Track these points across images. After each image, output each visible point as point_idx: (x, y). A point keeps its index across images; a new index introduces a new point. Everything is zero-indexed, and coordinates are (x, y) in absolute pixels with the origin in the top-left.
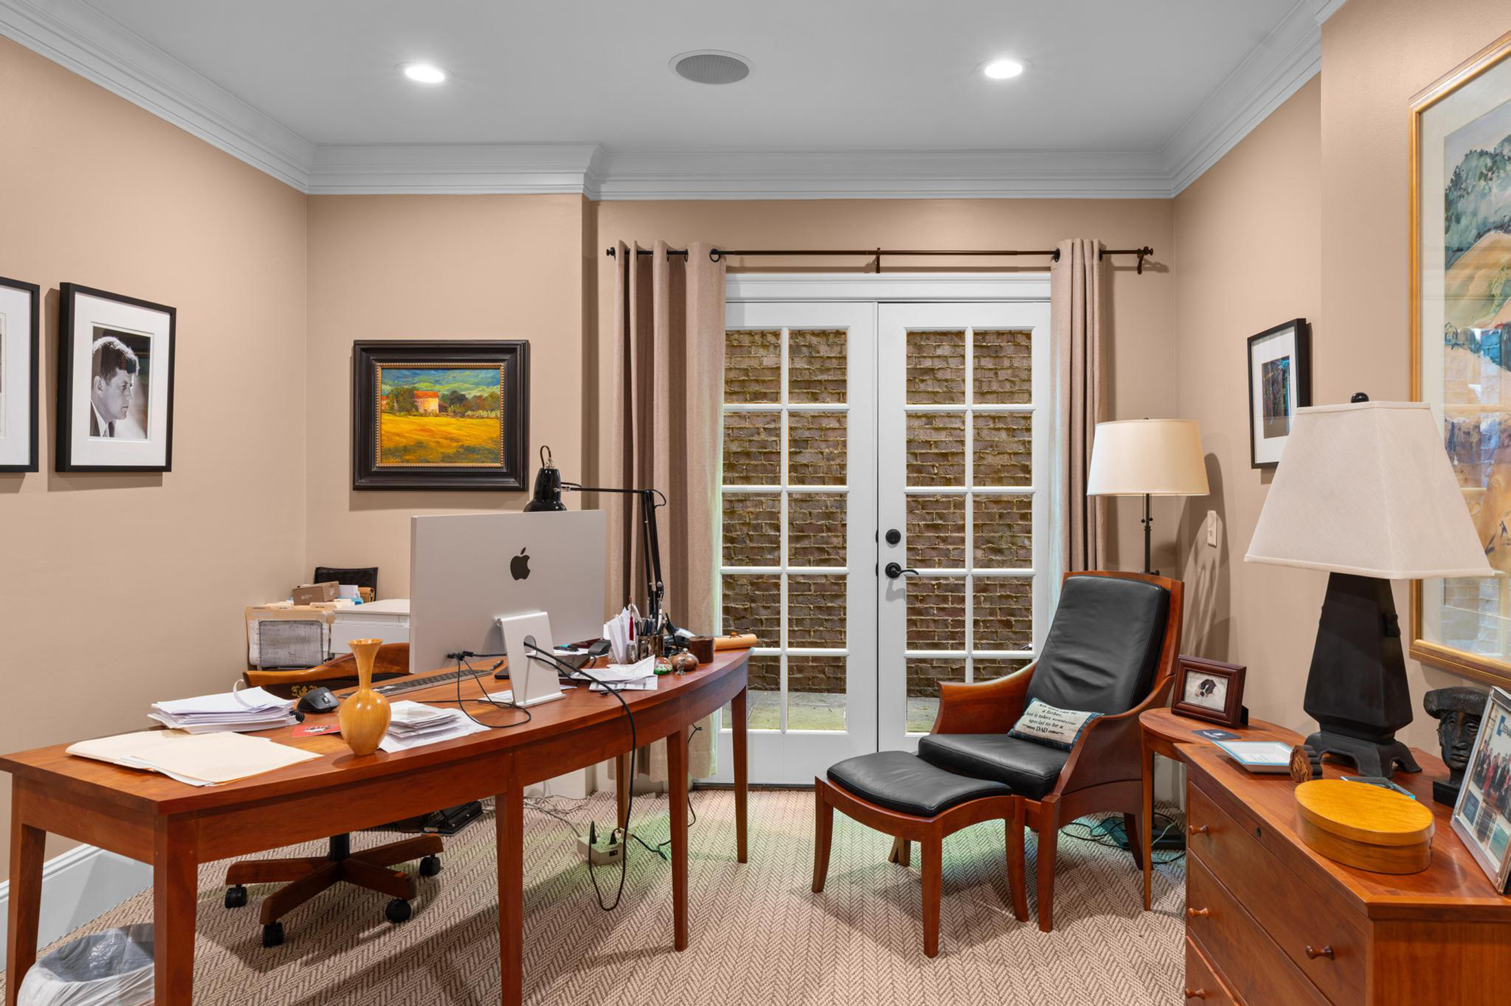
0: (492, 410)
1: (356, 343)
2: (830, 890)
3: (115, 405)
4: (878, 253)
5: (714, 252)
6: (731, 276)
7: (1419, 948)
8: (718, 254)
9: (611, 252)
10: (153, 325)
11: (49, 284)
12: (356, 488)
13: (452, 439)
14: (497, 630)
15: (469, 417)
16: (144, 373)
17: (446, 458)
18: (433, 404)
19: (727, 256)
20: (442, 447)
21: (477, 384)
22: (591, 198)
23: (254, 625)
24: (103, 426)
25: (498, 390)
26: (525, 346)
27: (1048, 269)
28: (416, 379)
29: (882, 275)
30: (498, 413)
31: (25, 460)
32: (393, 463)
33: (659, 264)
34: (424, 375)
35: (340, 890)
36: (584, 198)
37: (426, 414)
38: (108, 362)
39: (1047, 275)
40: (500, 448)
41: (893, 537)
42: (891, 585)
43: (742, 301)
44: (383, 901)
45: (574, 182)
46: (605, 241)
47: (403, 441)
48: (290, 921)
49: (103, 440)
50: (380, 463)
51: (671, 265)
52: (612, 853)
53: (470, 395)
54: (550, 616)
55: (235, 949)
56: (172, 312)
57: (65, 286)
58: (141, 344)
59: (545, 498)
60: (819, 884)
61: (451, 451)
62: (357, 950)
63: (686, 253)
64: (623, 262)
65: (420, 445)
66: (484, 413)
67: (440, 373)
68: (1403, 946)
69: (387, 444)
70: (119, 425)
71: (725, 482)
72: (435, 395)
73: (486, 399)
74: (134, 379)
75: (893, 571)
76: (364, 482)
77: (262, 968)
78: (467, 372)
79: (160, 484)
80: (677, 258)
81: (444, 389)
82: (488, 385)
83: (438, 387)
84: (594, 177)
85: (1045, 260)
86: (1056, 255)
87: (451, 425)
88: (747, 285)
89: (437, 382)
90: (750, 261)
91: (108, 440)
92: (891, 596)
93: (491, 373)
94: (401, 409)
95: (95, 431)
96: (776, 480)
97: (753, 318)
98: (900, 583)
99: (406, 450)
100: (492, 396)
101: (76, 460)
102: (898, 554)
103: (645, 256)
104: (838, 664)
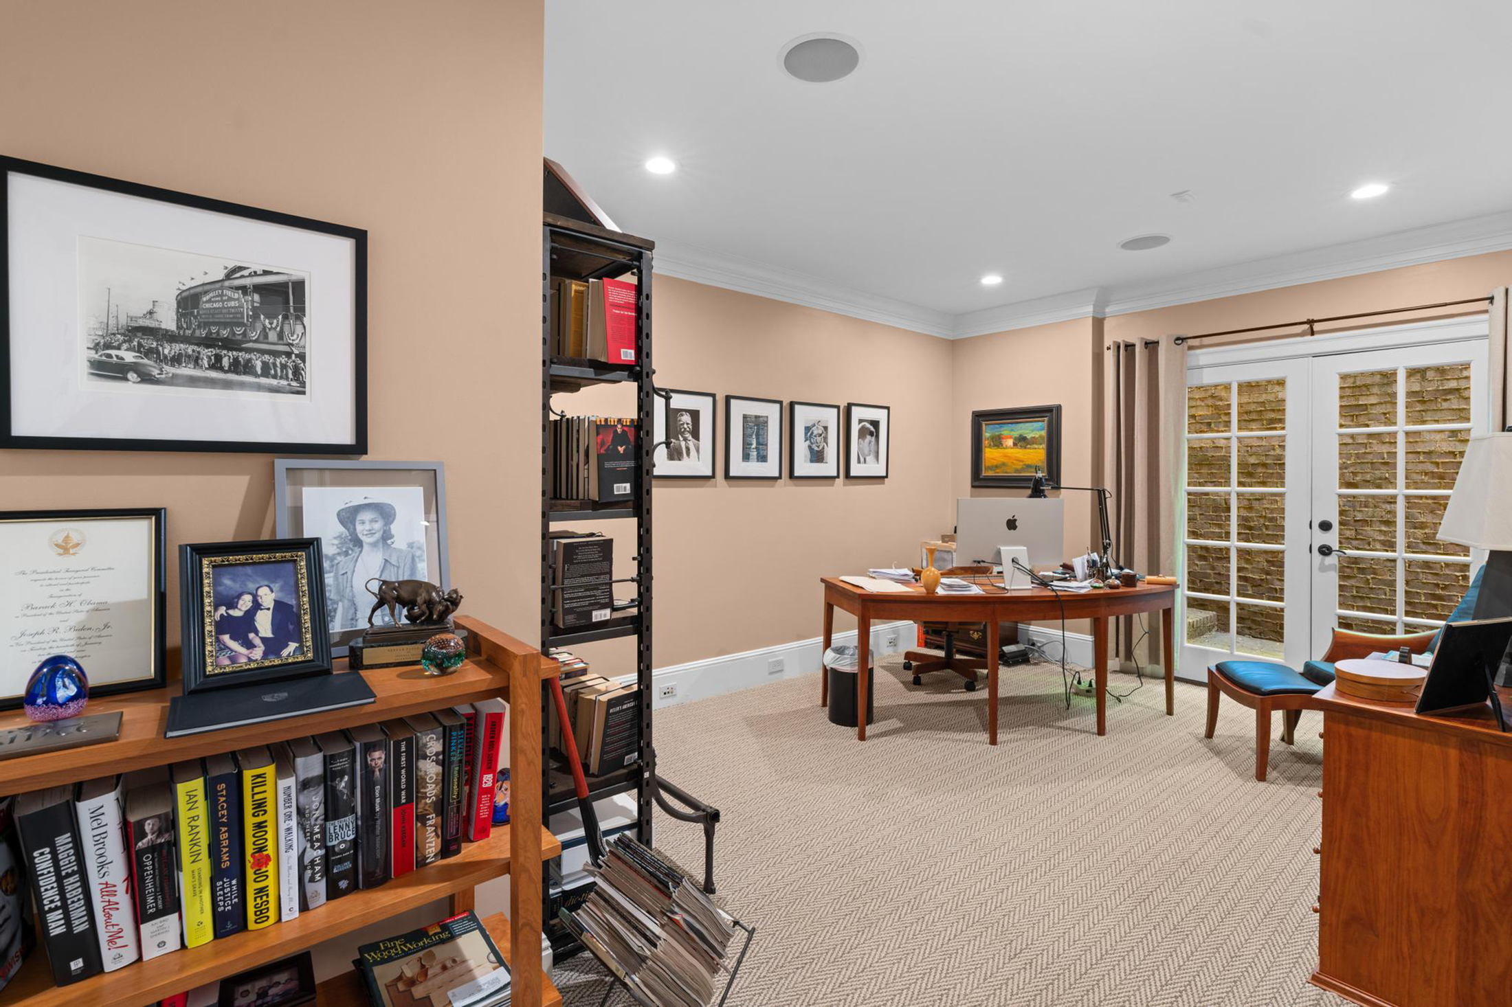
0: (1041, 444)
1: (973, 413)
2: (1215, 740)
3: (866, 451)
4: (1311, 322)
5: (1178, 339)
6: (1192, 352)
7: (1353, 730)
8: (1180, 340)
9: (1108, 348)
10: (880, 415)
11: (843, 405)
12: (973, 486)
13: (1020, 461)
14: (999, 553)
15: (1029, 448)
16: (877, 436)
17: (1017, 471)
18: (1010, 442)
19: (1189, 340)
20: (1014, 464)
21: (1033, 431)
22: (1099, 316)
23: (924, 551)
24: (862, 459)
25: (1044, 433)
26: (1059, 408)
27: (1486, 311)
28: (1002, 429)
29: (1316, 337)
30: (1044, 446)
31: (835, 474)
32: (990, 473)
33: (1140, 353)
34: (1006, 427)
35: (948, 672)
36: (1094, 319)
37: (1007, 448)
38: (863, 433)
39: (1485, 316)
40: (1045, 465)
41: (1325, 526)
42: (1323, 561)
43: (1201, 367)
44: (963, 681)
45: (1089, 310)
46: (1108, 341)
47: (995, 462)
48: (924, 677)
49: (862, 465)
50: (984, 474)
51: (1149, 352)
52: (1088, 691)
53: (1029, 437)
54: (1028, 549)
55: (903, 682)
56: (888, 408)
57: (849, 404)
58: (875, 424)
59: (1036, 492)
60: (1210, 733)
61: (1019, 467)
62: (948, 695)
63: (1158, 342)
64: (1116, 354)
65: (1004, 464)
66: (1036, 446)
67: (1014, 425)
68: (1342, 727)
69: (988, 464)
70: (868, 458)
71: (1189, 484)
72: (1011, 437)
73: (1037, 438)
74: (873, 438)
75: (1325, 551)
76: (977, 484)
77: (910, 690)
78: (1027, 424)
79: (883, 483)
80: (1152, 346)
81: (1016, 434)
82: (1038, 430)
83: (1012, 433)
84: (1101, 304)
85: (1484, 305)
86: (1491, 299)
87: (1019, 453)
88: (1203, 356)
89: (1012, 430)
90: (1206, 341)
91: (864, 465)
92: (1323, 568)
93: (1040, 424)
94: (995, 445)
95: (859, 462)
96: (1228, 484)
97: (1209, 377)
98: (1332, 560)
99: (997, 467)
100: (1040, 436)
101: (853, 473)
102: (1332, 538)
103: (1130, 347)
104: (1278, 615)
